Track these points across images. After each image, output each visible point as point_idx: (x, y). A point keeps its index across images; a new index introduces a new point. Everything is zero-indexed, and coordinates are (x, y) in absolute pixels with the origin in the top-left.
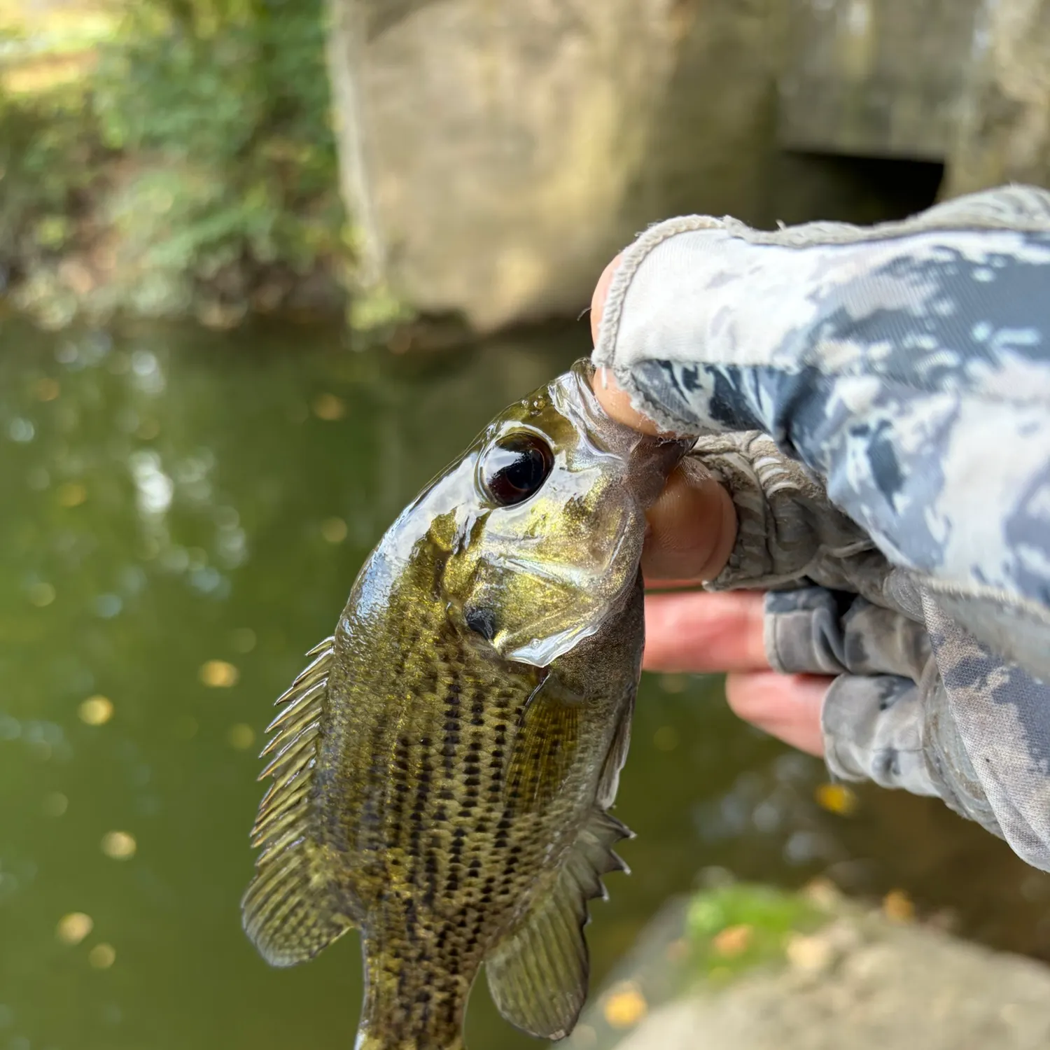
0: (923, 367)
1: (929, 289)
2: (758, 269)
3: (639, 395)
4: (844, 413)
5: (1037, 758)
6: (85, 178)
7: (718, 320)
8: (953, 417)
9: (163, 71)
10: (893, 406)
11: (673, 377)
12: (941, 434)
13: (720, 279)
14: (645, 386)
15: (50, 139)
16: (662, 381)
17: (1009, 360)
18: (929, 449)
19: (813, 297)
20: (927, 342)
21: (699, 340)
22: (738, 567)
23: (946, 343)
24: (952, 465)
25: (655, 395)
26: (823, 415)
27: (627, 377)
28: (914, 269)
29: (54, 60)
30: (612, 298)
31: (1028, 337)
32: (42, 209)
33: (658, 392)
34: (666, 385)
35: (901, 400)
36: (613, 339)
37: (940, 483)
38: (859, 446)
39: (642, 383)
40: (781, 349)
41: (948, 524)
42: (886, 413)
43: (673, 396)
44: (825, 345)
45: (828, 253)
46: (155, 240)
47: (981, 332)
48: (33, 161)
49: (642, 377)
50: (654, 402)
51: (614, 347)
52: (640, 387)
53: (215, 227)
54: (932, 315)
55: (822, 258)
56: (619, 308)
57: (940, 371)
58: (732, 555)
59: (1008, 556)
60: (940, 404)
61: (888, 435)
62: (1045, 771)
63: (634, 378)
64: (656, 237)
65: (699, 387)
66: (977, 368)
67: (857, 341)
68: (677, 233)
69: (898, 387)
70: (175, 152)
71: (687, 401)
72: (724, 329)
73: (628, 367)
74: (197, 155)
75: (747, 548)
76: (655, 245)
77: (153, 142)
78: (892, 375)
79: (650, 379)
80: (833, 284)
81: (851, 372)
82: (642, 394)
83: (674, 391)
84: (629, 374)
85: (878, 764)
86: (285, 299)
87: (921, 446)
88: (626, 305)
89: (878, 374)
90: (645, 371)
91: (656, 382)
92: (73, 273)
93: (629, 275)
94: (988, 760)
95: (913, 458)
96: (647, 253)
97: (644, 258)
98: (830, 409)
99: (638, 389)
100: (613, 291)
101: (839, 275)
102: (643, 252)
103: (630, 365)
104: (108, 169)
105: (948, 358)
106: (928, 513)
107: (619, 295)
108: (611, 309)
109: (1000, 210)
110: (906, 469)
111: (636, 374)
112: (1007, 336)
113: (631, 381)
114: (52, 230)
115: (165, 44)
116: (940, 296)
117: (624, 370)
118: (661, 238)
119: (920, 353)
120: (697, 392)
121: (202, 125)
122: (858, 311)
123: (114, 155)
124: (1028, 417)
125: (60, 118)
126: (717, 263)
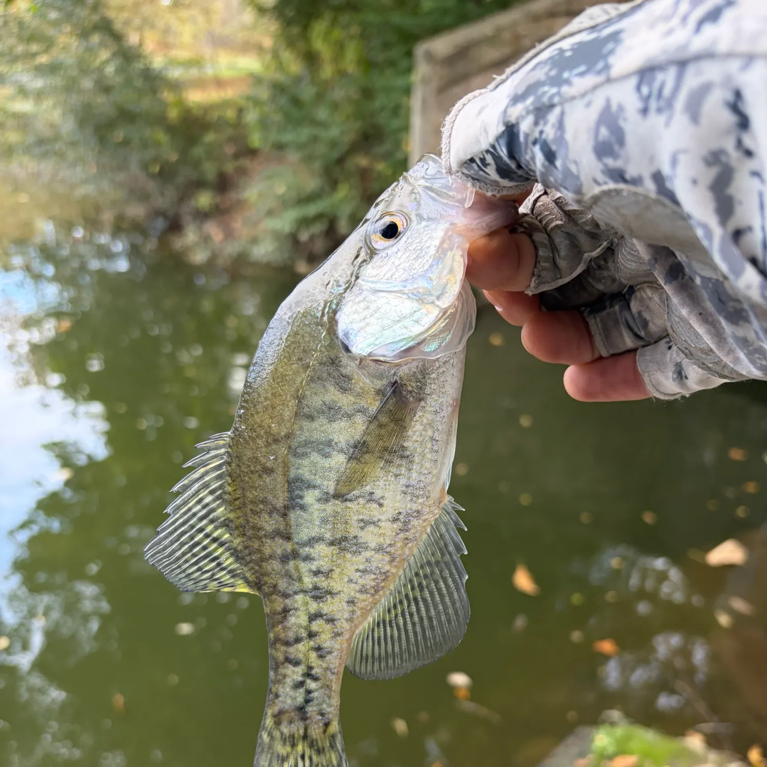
1: (547, 68)
4: (527, 137)
6: (229, 167)
7: (480, 128)
9: (296, 102)
10: (541, 122)
13: (482, 110)
15: (210, 137)
17: (576, 80)
18: (559, 133)
20: (546, 88)
21: (478, 141)
22: (540, 276)
23: (553, 86)
24: (568, 135)
25: (475, 177)
26: (520, 144)
27: (460, 174)
28: (542, 64)
29: (220, 83)
31: (582, 68)
32: (199, 184)
33: (475, 175)
34: (477, 171)
35: (544, 118)
36: (449, 160)
37: (567, 146)
38: (537, 150)
39: (467, 174)
40: (498, 124)
42: (541, 126)
43: (483, 177)
44: (510, 110)
46: (270, 213)
47: (566, 75)
48: (198, 151)
50: (477, 180)
51: (450, 164)
52: (468, 176)
53: (312, 209)
54: (549, 78)
57: (552, 96)
58: (535, 269)
59: (601, 166)
60: (557, 110)
61: (544, 137)
65: (488, 164)
66: (564, 89)
67: (521, 102)
69: (540, 114)
70: (293, 157)
71: (488, 174)
72: (483, 131)
73: (458, 170)
74: (309, 159)
75: (542, 264)
77: (280, 147)
78: (535, 110)
80: (515, 87)
81: (523, 117)
82: (470, 179)
83: (481, 173)
87: (556, 134)
89: (531, 113)
90: (466, 168)
92: (213, 230)
95: (555, 141)
98: (521, 138)
103: (459, 168)
104: (246, 162)
105: (554, 90)
106: (568, 163)
110: (554, 148)
111: (463, 171)
112: (576, 71)
113: (462, 175)
114: (204, 200)
115: (298, 80)
117: (458, 172)
119: (544, 93)
120: (489, 167)
121: (315, 139)
122: (521, 91)
123: (253, 153)
124: (586, 100)
125: (219, 125)
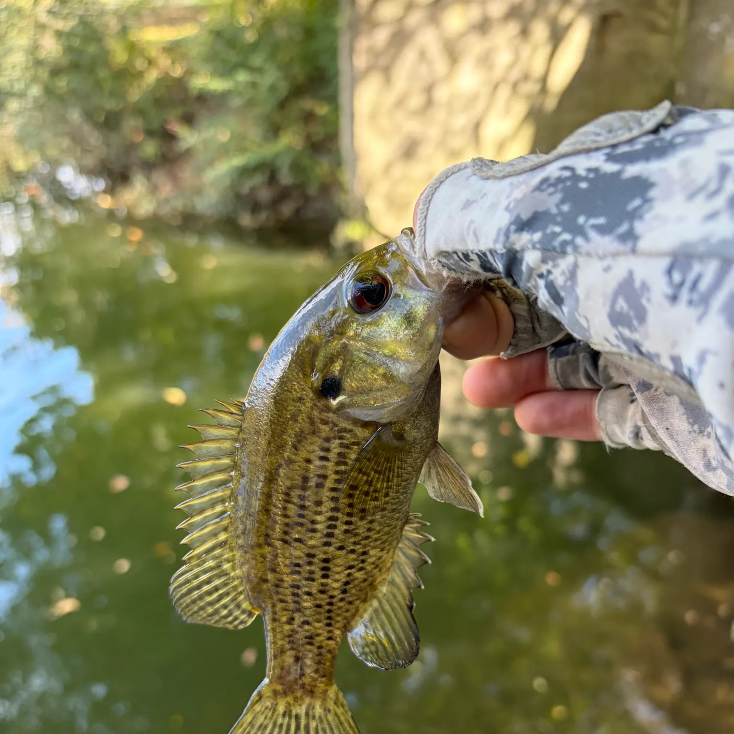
0: (556, 243)
1: (558, 197)
2: (485, 194)
3: (445, 269)
4: (531, 270)
5: (692, 425)
7: (468, 228)
8: (575, 266)
10: (550, 263)
11: (458, 256)
12: (572, 275)
13: (468, 204)
14: (447, 264)
16: (454, 260)
17: (592, 234)
18: (569, 283)
19: (507, 209)
20: (557, 229)
21: (463, 240)
22: (517, 346)
23: (566, 229)
24: (580, 290)
25: (453, 267)
26: (521, 271)
28: (551, 185)
30: (419, 223)
31: (601, 221)
33: (454, 265)
34: (457, 261)
35: (553, 259)
36: (423, 245)
37: (577, 299)
38: (541, 283)
39: (445, 263)
40: (496, 241)
41: (586, 318)
42: (549, 266)
43: (462, 266)
44: (513, 237)
45: (514, 180)
47: (581, 220)
49: (444, 260)
50: (454, 270)
51: (425, 249)
52: (445, 265)
54: (561, 213)
55: (511, 184)
56: (423, 227)
57: (565, 243)
58: (513, 340)
59: (614, 331)
60: (570, 259)
61: (551, 277)
62: (697, 432)
63: (439, 262)
64: (436, 184)
65: (472, 260)
66: (579, 241)
67: (528, 231)
68: (447, 178)
69: (549, 254)
71: (470, 266)
72: (471, 233)
73: (435, 257)
75: (520, 335)
76: (436, 189)
78: (543, 248)
79: (449, 261)
80: (515, 200)
81: (528, 248)
82: (446, 268)
83: (462, 263)
84: (437, 261)
85: (631, 436)
86: (298, 211)
87: (566, 282)
88: (427, 225)
89: (538, 249)
91: (452, 261)
93: (425, 209)
94: (668, 429)
95: (564, 288)
96: (433, 194)
97: (432, 197)
98: (524, 268)
99: (443, 266)
100: (419, 219)
101: (518, 194)
102: (430, 195)
103: (436, 256)
105: (567, 237)
106: (576, 314)
107: (422, 221)
108: (420, 229)
109: (598, 135)
110: (563, 294)
111: (440, 260)
112: (593, 221)
116: (563, 201)
117: (433, 259)
118: (439, 184)
119: (555, 235)
120: (472, 262)
122: (525, 216)
126: (465, 195)
